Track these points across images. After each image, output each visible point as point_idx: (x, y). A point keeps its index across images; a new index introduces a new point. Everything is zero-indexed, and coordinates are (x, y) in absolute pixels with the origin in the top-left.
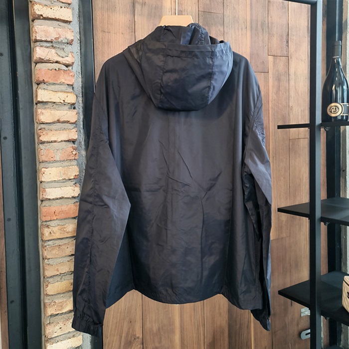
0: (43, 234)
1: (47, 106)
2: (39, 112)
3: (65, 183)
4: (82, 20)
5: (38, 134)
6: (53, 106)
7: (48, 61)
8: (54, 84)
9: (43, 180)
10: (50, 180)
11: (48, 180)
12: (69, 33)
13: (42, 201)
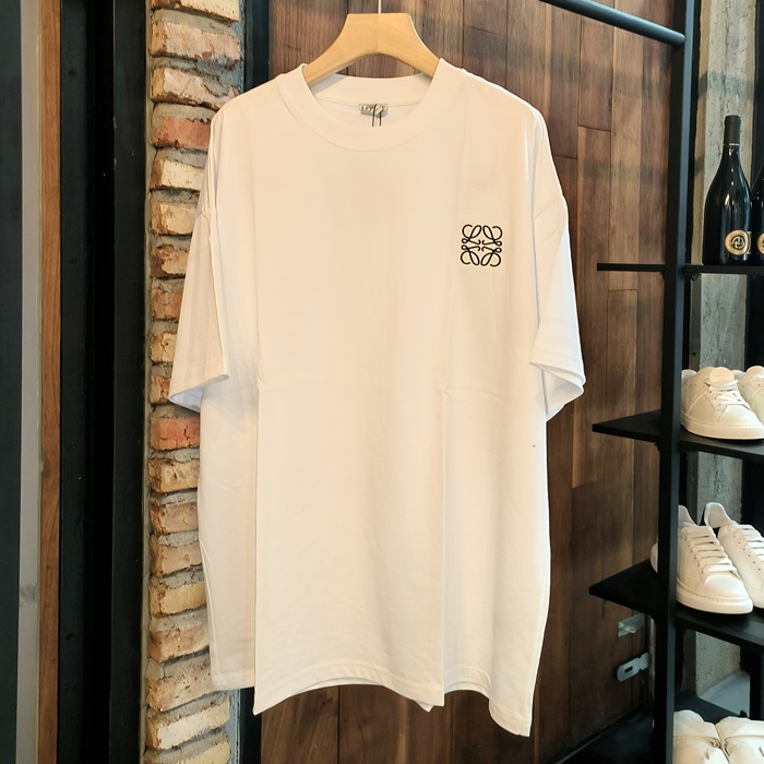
0: (158, 480)
1: (177, 198)
2: (163, 211)
4: (250, 20)
5: (153, 258)
7: (187, 102)
8: (197, 151)
9: (165, 359)
13: (154, 406)
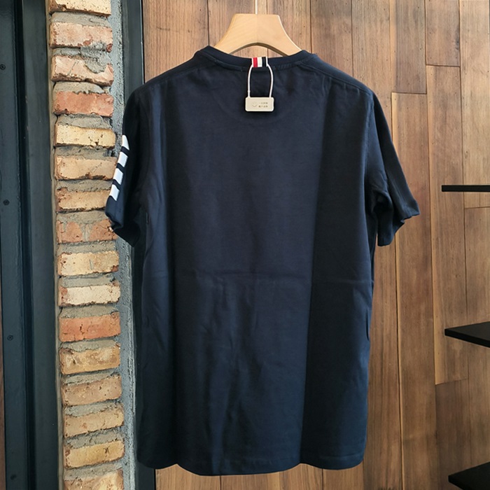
0: (62, 365)
1: (70, 152)
2: (59, 162)
3: (98, 280)
5: (56, 197)
6: (80, 151)
7: (74, 80)
8: (82, 116)
9: (64, 273)
10: (74, 274)
11: (71, 274)
12: (106, 33)
13: (61, 308)
